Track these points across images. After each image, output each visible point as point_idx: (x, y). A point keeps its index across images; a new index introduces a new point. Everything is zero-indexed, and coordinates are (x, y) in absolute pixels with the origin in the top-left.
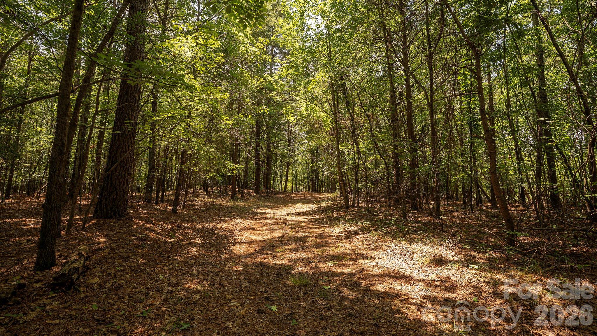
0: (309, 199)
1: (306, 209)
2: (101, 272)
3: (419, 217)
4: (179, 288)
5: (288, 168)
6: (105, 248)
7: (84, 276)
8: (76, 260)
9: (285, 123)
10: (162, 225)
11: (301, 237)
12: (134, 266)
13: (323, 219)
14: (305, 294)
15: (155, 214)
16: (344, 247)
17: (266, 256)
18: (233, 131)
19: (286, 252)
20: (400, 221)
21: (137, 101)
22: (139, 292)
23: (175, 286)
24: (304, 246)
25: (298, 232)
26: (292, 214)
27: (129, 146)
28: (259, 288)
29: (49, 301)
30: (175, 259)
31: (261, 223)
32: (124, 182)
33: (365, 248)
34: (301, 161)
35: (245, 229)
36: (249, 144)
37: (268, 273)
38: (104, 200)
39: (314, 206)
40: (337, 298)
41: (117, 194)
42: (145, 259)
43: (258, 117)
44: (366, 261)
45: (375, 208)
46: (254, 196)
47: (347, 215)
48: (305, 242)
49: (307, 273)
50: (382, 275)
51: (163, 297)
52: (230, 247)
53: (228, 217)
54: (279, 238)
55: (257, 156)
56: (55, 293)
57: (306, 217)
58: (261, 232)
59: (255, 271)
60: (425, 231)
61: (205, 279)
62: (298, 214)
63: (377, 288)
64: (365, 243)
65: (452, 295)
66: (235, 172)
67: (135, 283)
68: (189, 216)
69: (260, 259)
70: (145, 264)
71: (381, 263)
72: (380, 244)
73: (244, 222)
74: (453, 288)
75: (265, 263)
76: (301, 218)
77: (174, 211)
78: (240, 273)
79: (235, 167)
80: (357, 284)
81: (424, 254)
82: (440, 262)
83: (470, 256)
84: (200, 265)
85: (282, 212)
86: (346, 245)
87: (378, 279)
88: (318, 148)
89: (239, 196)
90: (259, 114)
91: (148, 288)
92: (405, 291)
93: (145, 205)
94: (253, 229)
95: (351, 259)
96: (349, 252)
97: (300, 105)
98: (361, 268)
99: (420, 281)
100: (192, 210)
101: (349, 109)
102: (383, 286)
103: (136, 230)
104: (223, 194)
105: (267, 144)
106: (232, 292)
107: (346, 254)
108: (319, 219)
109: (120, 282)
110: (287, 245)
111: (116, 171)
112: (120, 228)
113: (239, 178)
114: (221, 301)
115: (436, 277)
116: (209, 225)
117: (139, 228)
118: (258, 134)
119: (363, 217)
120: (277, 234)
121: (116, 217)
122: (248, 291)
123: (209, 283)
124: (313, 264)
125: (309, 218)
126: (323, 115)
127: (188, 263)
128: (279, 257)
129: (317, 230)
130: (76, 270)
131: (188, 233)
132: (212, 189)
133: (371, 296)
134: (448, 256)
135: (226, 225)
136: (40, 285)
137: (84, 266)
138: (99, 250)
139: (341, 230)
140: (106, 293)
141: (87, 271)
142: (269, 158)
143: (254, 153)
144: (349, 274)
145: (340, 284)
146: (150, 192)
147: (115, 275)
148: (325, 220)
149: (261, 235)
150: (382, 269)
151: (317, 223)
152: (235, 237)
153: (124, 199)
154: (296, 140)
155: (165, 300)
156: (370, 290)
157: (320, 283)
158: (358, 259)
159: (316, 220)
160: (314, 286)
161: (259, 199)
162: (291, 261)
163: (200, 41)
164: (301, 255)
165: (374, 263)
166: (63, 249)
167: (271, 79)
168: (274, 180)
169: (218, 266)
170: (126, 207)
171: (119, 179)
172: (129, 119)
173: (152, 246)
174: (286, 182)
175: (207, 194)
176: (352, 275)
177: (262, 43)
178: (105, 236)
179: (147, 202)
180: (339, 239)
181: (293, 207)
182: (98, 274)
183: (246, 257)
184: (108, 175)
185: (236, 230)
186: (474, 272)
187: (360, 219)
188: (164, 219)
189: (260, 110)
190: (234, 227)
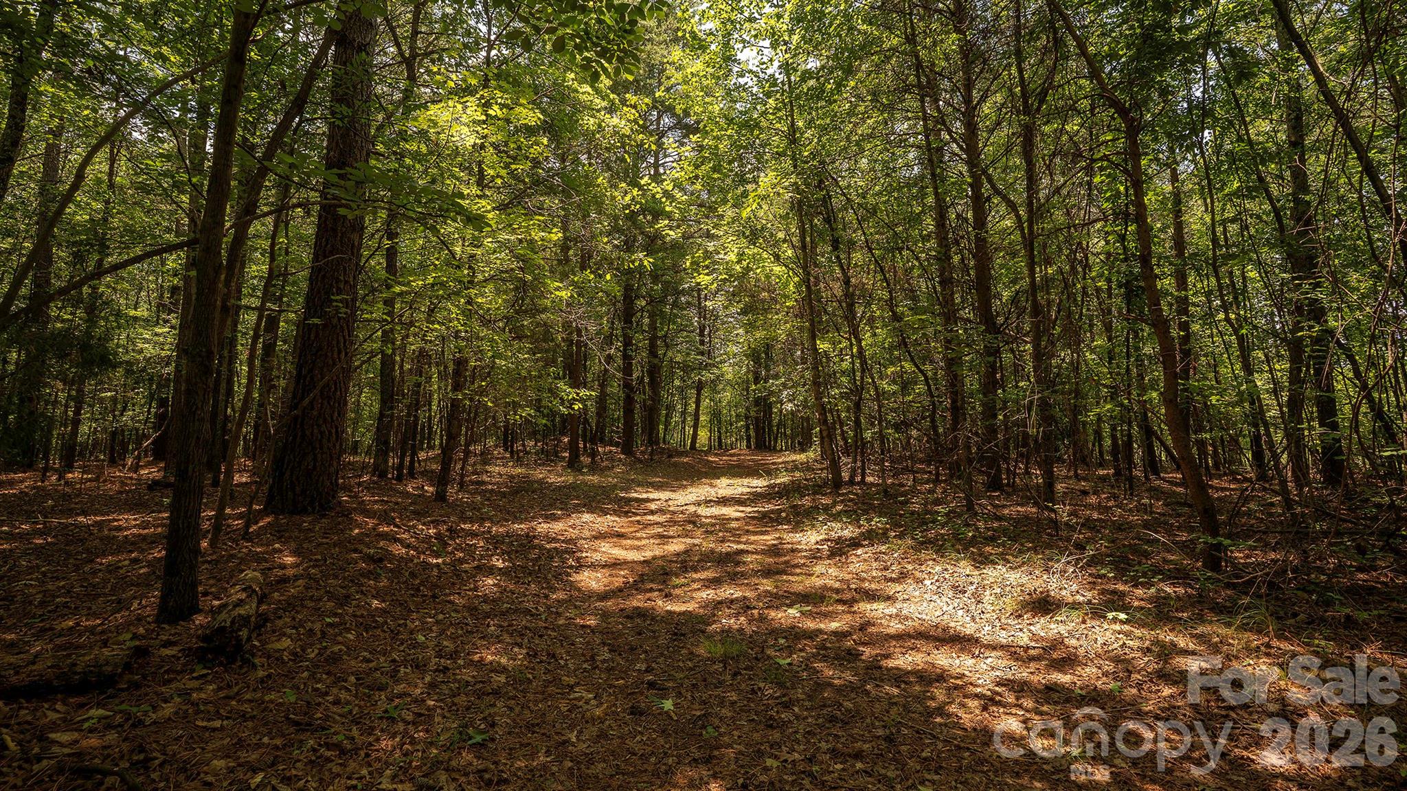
0: (748, 467)
1: (740, 490)
2: (294, 627)
3: (1004, 506)
4: (461, 662)
5: (699, 394)
6: (296, 578)
7: (259, 635)
8: (241, 601)
9: (691, 289)
10: (414, 527)
11: (728, 554)
12: (362, 616)
13: (780, 511)
14: (735, 674)
15: (397, 503)
16: (826, 574)
17: (648, 595)
18: (570, 313)
19: (695, 586)
20: (960, 516)
21: (355, 249)
22: (376, 669)
23: (451, 658)
24: (736, 574)
25: (722, 542)
26: (708, 502)
27: (339, 352)
28: (633, 662)
29: (195, 684)
30: (450, 602)
31: (638, 522)
32: (330, 432)
33: (874, 577)
34: (729, 376)
35: (600, 536)
36: (609, 340)
37: (654, 632)
38: (288, 473)
39: (759, 483)
40: (805, 683)
41: (315, 459)
42: (384, 601)
43: (628, 278)
44: (875, 606)
45: (903, 486)
46: (620, 460)
47: (835, 504)
48: (738, 563)
49: (741, 630)
50: (910, 636)
51: (428, 679)
52: (569, 575)
53: (561, 509)
54: (678, 554)
55: (627, 370)
56: (205, 668)
57: (741, 508)
58: (637, 543)
59: (625, 627)
60: (1014, 539)
61: (517, 644)
62: (724, 501)
63: (897, 662)
64: (875, 565)
65: (1064, 678)
66: (576, 407)
67: (366, 650)
68: (474, 507)
69: (637, 601)
70: (384, 612)
71: (907, 609)
72: (910, 567)
73: (599, 519)
74: (1068, 662)
75: (647, 610)
76: (730, 511)
77: (441, 497)
78: (593, 631)
79: (578, 394)
80: (853, 655)
81: (1008, 589)
82: (1043, 605)
83: (1114, 592)
84: (503, 614)
85: (686, 497)
86: (830, 571)
87: (900, 643)
88: (768, 348)
89: (586, 460)
90: (630, 272)
91: (394, 661)
92: (958, 670)
93: (375, 483)
94: (621, 536)
95: (840, 601)
96: (837, 585)
97: (725, 248)
98: (862, 621)
99: (994, 648)
100: (479, 494)
101: (838, 257)
102: (910, 659)
103: (359, 539)
104: (548, 457)
105: (650, 339)
106: (575, 670)
107: (832, 589)
108: (772, 511)
109: (336, 648)
110: (696, 570)
111: (313, 408)
112: (325, 534)
113: (586, 421)
114: (551, 689)
115: (1031, 640)
116: (520, 527)
117: (367, 535)
118: (627, 314)
119: (873, 507)
120: (676, 546)
121: (314, 509)
122: (609, 670)
123: (524, 651)
124: (754, 611)
125: (749, 509)
126: (778, 269)
127: (476, 609)
128: (678, 596)
129: (765, 537)
130: (245, 620)
131: (474, 545)
132: (523, 445)
133: (882, 681)
134: (1064, 593)
135: (558, 526)
136: (173, 653)
137: (259, 615)
138: (284, 580)
139: (821, 537)
140: (307, 668)
141: (264, 625)
142: (654, 371)
143: (620, 362)
144: (835, 633)
145: (814, 656)
146: (386, 454)
147: (323, 633)
148: (784, 515)
149: (638, 548)
150: (910, 623)
151: (766, 521)
152: (579, 554)
153: (332, 470)
154: (718, 330)
155: (432, 685)
156: (880, 667)
157: (770, 652)
158: (856, 601)
159: (764, 515)
160: (756, 658)
161: (632, 466)
162: (706, 605)
163: (495, 111)
164: (729, 592)
165: (892, 610)
166: (208, 579)
167: (656, 189)
168: (667, 423)
169: (543, 617)
170: (335, 488)
171: (319, 426)
172: (339, 292)
173: (396, 573)
174: (696, 427)
175: (512, 457)
176: (840, 635)
177: (634, 107)
178: (295, 553)
179: (380, 476)
180: (815, 556)
181: (712, 486)
182: (289, 631)
183: (604, 596)
184: (296, 418)
185: (582, 538)
186: (1117, 627)
187: (866, 512)
188: (418, 515)
189: (633, 262)
190: (576, 532)
